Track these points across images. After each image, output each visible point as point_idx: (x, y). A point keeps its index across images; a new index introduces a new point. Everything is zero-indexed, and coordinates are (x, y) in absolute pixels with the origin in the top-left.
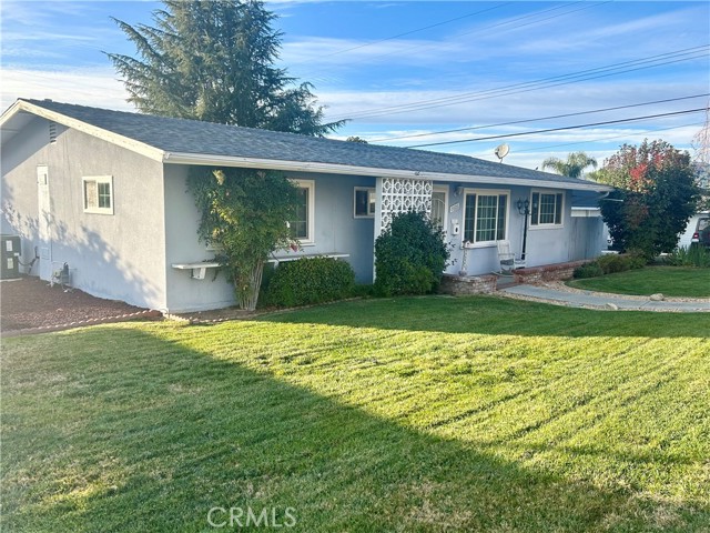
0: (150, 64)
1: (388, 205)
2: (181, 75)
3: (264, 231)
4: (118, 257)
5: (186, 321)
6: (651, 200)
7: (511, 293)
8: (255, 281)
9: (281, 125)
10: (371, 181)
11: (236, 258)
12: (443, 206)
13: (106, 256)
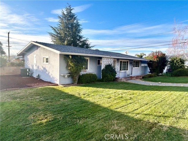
0: (56, 34)
1: (104, 63)
2: (62, 36)
3: (79, 68)
4: (49, 73)
5: (63, 86)
6: (158, 63)
7: (129, 81)
8: (77, 78)
9: (82, 46)
10: (101, 58)
11: (73, 73)
12: (115, 63)
13: (47, 73)
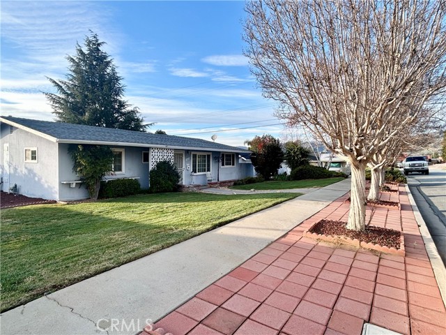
0: (63, 97)
1: (155, 158)
2: (78, 102)
3: (99, 168)
4: (41, 179)
5: (66, 203)
6: (266, 156)
7: (203, 191)
8: (97, 188)
10: (148, 149)
11: (88, 179)
13: (36, 179)
